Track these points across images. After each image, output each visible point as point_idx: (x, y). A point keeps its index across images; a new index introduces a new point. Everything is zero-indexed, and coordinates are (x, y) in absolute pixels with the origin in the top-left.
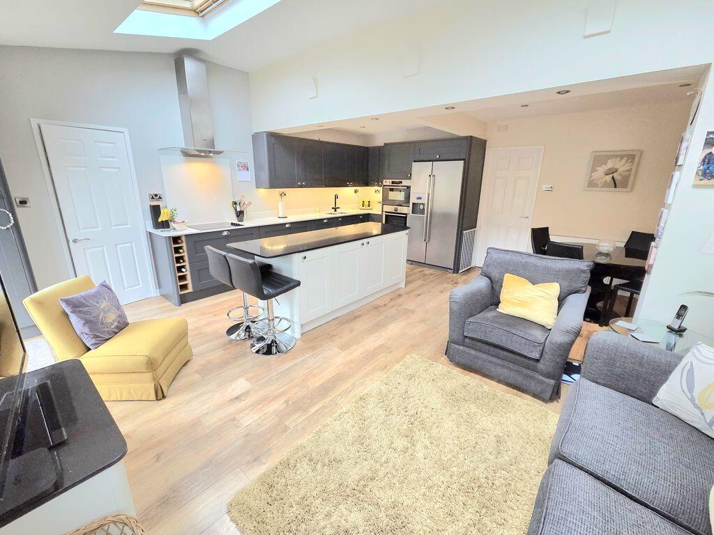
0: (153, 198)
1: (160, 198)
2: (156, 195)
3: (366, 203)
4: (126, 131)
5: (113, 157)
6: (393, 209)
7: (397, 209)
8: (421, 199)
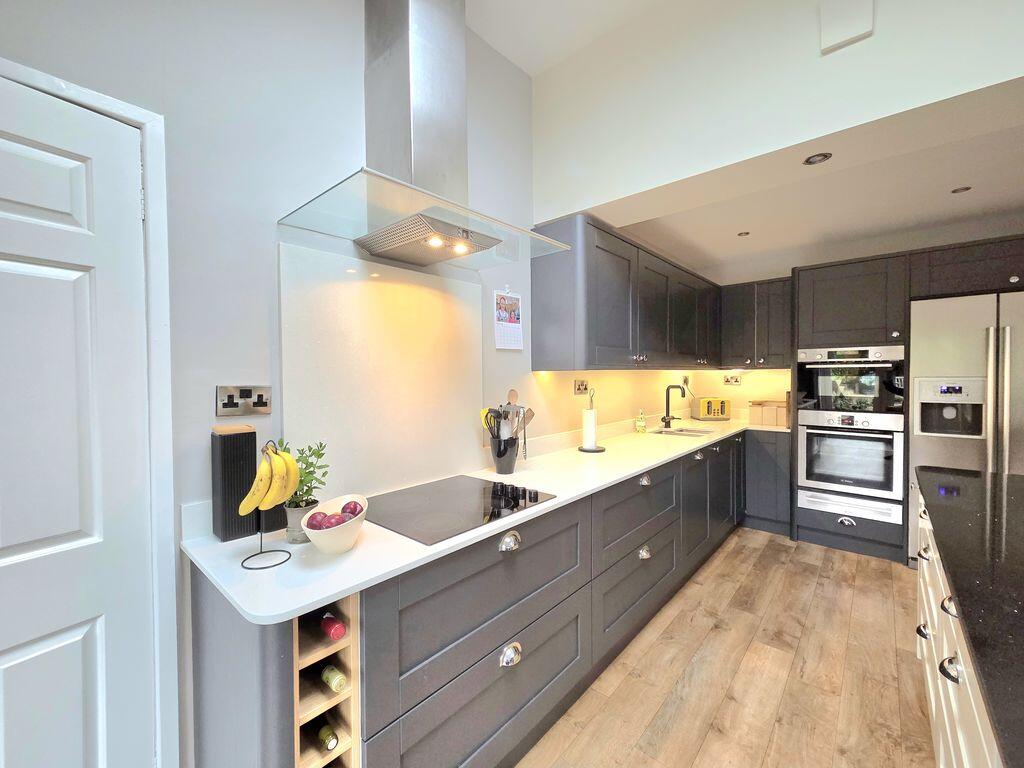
0: (230, 403)
1: (261, 402)
2: (246, 393)
3: (716, 406)
4: (155, 123)
5: (65, 216)
6: (836, 421)
7: (851, 420)
8: (959, 391)
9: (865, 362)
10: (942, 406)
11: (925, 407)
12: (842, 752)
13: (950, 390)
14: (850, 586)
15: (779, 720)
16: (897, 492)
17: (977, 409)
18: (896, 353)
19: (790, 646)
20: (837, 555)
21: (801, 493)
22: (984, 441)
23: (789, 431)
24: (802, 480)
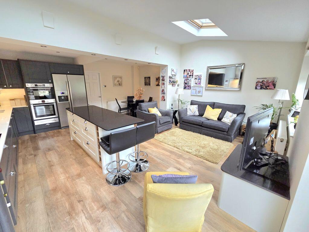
6: (41, 102)
7: (44, 101)
8: (64, 93)
9: (44, 87)
10: (62, 96)
11: (59, 97)
12: (71, 155)
13: (63, 93)
14: (55, 136)
15: (60, 158)
16: (57, 116)
17: (67, 96)
18: (51, 85)
19: (53, 150)
20: (48, 133)
21: (35, 122)
22: (69, 102)
23: (28, 106)
24: (35, 118)
